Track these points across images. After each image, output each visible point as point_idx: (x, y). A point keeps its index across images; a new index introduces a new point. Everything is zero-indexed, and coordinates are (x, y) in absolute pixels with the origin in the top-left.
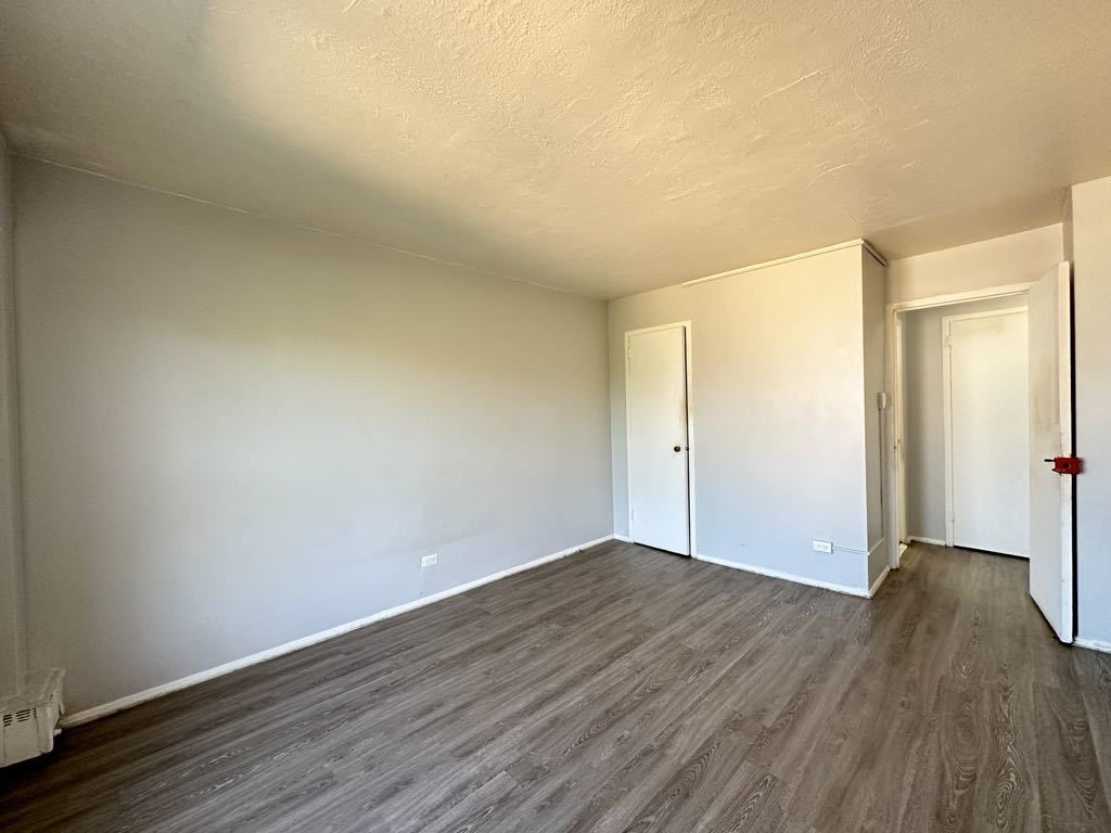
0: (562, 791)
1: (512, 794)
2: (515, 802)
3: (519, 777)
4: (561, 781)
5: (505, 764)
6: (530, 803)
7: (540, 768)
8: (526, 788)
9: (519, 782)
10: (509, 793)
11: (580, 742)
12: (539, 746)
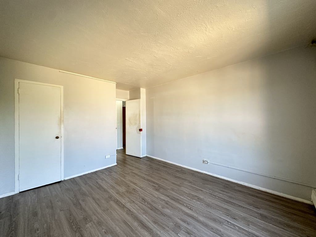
0: (181, 220)
1: (186, 231)
2: (188, 230)
3: (179, 230)
4: (179, 220)
5: (175, 235)
6: (188, 227)
7: (175, 225)
8: (182, 228)
9: (181, 230)
10: (186, 232)
11: (164, 216)
12: (166, 226)
